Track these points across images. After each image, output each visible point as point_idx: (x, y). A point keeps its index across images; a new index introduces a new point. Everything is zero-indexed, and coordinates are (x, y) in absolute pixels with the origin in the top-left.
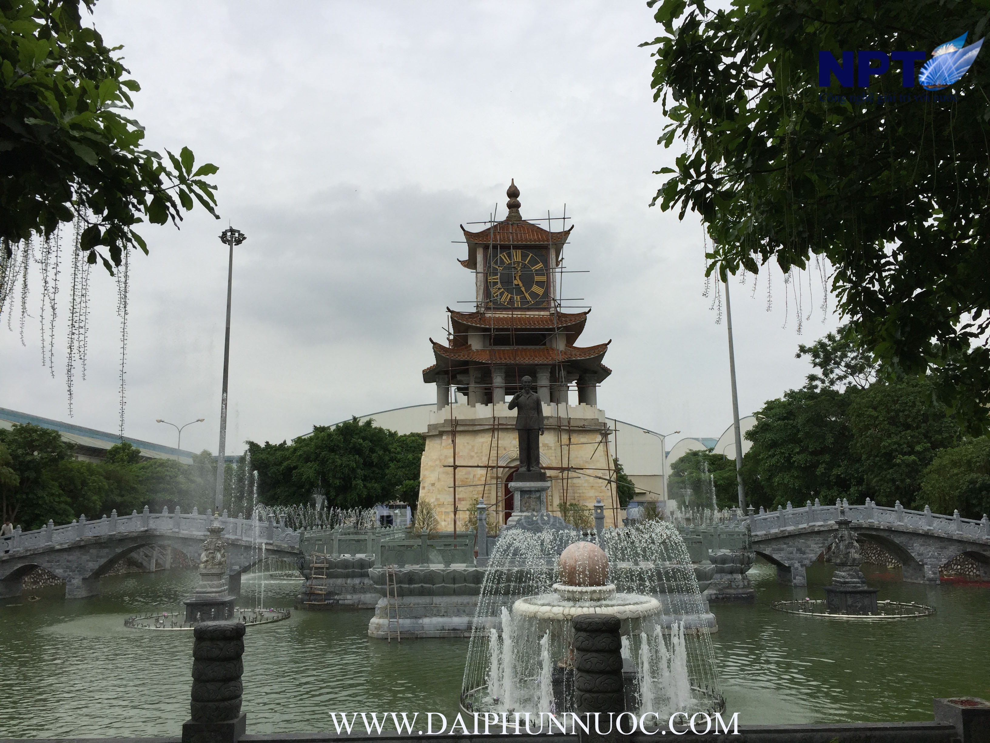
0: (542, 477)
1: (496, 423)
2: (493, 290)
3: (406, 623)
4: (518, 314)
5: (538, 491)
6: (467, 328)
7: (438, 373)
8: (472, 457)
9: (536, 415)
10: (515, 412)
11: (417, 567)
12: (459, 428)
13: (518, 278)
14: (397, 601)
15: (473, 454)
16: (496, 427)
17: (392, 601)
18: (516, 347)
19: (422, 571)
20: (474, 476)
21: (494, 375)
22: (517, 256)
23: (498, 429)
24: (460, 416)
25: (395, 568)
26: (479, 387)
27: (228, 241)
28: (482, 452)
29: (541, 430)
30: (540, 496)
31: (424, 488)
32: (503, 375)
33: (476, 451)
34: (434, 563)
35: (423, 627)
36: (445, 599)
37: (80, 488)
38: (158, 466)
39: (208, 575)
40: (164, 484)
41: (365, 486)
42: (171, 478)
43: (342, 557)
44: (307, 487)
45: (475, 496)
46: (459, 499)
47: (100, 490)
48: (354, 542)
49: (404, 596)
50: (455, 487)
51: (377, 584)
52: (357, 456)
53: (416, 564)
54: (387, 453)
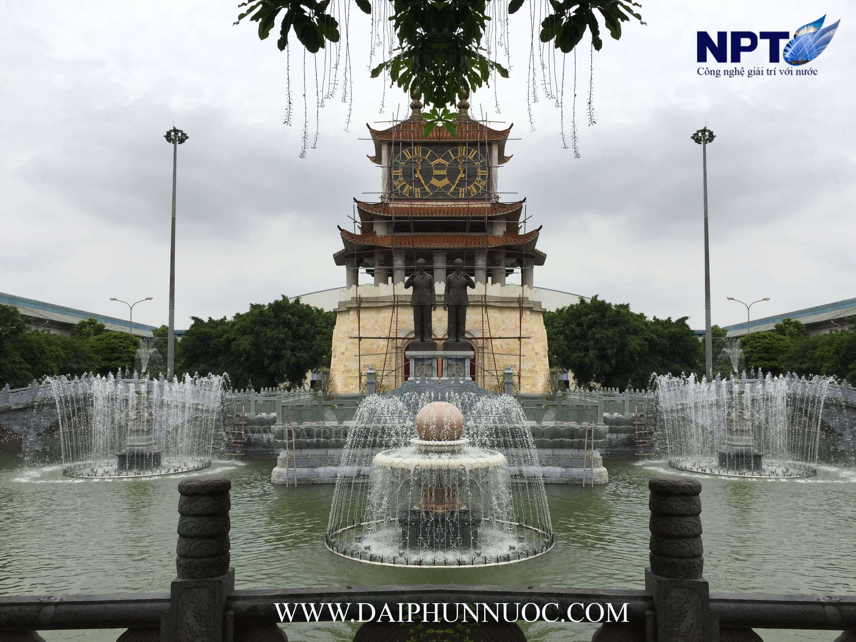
0: (433, 347)
1: (396, 300)
2: (395, 183)
3: (303, 471)
4: (417, 204)
5: (430, 359)
6: (373, 217)
7: (347, 257)
8: (376, 330)
9: (429, 293)
10: (410, 291)
11: (314, 424)
12: (363, 305)
13: (418, 172)
14: (295, 453)
15: (376, 327)
16: (396, 303)
17: (291, 453)
18: (413, 234)
19: (317, 427)
20: (378, 346)
21: (395, 258)
22: (418, 151)
23: (398, 306)
24: (363, 293)
25: (295, 424)
27: (172, 140)
28: (384, 325)
29: (433, 306)
30: (432, 364)
31: (335, 356)
32: (403, 258)
33: (379, 325)
34: (329, 421)
35: (318, 475)
36: (338, 451)
37: (39, 356)
38: (113, 338)
39: (138, 431)
40: (118, 353)
41: (295, 355)
42: (124, 348)
43: (259, 415)
44: (245, 356)
45: (379, 363)
46: (365, 366)
47: (57, 358)
48: (269, 403)
49: (301, 448)
50: (359, 356)
51: (278, 439)
52: (286, 329)
53: (313, 421)
54: (314, 327)
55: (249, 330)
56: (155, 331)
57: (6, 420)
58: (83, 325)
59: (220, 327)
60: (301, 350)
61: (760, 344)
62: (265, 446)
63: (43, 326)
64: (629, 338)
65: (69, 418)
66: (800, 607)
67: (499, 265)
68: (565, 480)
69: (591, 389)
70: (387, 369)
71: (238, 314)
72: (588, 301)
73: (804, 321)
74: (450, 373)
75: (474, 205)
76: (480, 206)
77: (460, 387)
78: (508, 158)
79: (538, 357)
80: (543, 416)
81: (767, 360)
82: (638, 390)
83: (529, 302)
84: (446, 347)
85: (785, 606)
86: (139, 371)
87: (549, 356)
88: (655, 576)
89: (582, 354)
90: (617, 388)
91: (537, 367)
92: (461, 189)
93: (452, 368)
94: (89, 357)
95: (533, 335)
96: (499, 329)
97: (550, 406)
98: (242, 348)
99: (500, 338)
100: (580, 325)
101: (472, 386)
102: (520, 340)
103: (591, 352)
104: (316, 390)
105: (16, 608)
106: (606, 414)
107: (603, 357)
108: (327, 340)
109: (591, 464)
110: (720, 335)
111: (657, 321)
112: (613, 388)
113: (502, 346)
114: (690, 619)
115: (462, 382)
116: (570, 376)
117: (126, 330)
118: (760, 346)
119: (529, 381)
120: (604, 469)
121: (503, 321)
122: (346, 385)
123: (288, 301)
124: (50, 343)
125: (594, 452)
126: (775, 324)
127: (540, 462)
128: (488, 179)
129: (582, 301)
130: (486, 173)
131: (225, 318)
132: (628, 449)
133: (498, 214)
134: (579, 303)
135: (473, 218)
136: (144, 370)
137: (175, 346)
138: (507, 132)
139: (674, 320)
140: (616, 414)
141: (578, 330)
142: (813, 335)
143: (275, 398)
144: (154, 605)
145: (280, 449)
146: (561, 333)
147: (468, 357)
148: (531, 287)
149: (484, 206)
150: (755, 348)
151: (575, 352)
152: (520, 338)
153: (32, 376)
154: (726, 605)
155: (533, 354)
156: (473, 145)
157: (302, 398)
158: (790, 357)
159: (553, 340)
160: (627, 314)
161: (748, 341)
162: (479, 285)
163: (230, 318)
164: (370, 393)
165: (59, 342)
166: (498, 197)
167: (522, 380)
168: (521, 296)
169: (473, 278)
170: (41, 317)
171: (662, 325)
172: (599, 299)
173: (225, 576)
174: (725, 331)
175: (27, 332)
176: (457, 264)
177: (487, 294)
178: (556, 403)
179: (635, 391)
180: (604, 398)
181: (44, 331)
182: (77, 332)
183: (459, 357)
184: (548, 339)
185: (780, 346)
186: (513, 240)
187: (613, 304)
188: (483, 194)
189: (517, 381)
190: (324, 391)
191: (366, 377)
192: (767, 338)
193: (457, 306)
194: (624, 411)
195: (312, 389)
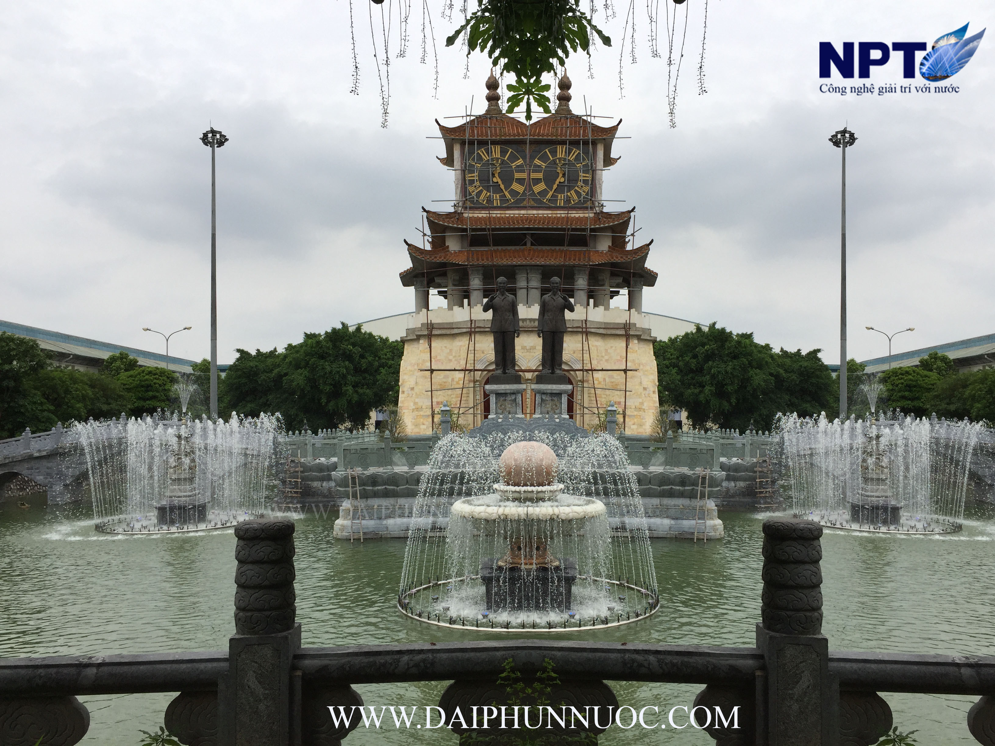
0: (517, 379)
1: (473, 326)
2: (470, 189)
3: (369, 524)
4: (496, 214)
5: (513, 393)
6: (445, 229)
7: (416, 276)
8: (450, 361)
9: (511, 317)
10: (489, 315)
11: (380, 470)
12: (435, 332)
13: (497, 175)
14: (361, 504)
15: (451, 357)
16: (473, 330)
17: (356, 503)
18: (492, 248)
19: (385, 473)
20: (453, 380)
21: (471, 277)
22: (496, 151)
23: (475, 332)
24: (435, 319)
25: (358, 470)
26: (459, 290)
27: (210, 143)
28: (459, 356)
29: (517, 332)
30: (515, 399)
31: (403, 392)
32: (481, 277)
33: (454, 354)
34: (398, 465)
35: (387, 528)
36: (410, 500)
37: (63, 396)
38: (147, 374)
39: (179, 479)
40: (153, 391)
41: (357, 392)
42: (160, 385)
43: (317, 461)
44: (299, 394)
45: (454, 400)
46: (438, 403)
47: (84, 398)
48: (328, 446)
49: (367, 498)
50: (432, 391)
51: (340, 486)
52: (347, 363)
53: (379, 467)
54: (377, 358)
55: (303, 364)
56: (195, 366)
57: (28, 469)
58: (113, 359)
59: (269, 361)
60: (363, 385)
61: (902, 381)
62: (325, 496)
63: (66, 362)
64: (751, 372)
65: (100, 465)
66: (932, 668)
67: (603, 285)
68: (674, 533)
69: (706, 431)
70: (464, 406)
71: (290, 345)
72: (706, 329)
73: (952, 355)
74: (545, 410)
75: (575, 214)
76: (582, 215)
77: (555, 425)
78: (616, 160)
79: (647, 392)
80: (650, 459)
81: (910, 399)
82: (760, 432)
83: (637, 329)
84: (540, 379)
85: (916, 667)
86: (180, 412)
87: (659, 392)
88: (767, 631)
89: (696, 391)
90: (737, 430)
91: (645, 404)
92: (559, 195)
93: (546, 404)
94: (120, 396)
95: (641, 367)
96: (601, 360)
97: (658, 448)
98: (295, 384)
99: (602, 370)
100: (695, 357)
101: (569, 425)
102: (625, 373)
103: (707, 389)
104: (382, 432)
105: (53, 671)
106: (723, 459)
107: (721, 393)
108: (393, 373)
109: (704, 514)
110: (856, 370)
111: (785, 353)
112: (733, 430)
113: (604, 379)
114: (806, 681)
115: (557, 420)
116: (683, 415)
117: (162, 365)
118: (902, 384)
119: (636, 420)
120: (720, 522)
121: (606, 350)
122: (416, 425)
123: (348, 329)
124: (74, 380)
125: (708, 502)
126: (919, 359)
127: (646, 513)
128: (592, 184)
129: (699, 329)
130: (589, 177)
131: (275, 350)
132: (747, 500)
133: (602, 226)
134: (694, 331)
135: (573, 230)
136: (184, 410)
137: (218, 383)
138: (614, 129)
139: (804, 353)
140: (734, 459)
141: (693, 364)
142: (964, 371)
143: (336, 441)
144: (209, 665)
145: (343, 499)
146: (675, 366)
147: (565, 392)
148: (639, 311)
149: (587, 215)
150: (897, 386)
151: (689, 388)
152: (625, 371)
153: (56, 419)
154: (848, 665)
155: (641, 390)
156: (575, 143)
157: (366, 440)
158: (937, 397)
159: (664, 373)
160: (751, 345)
161: (889, 378)
162: (579, 309)
163: (281, 350)
164: (445, 433)
165: (85, 379)
166: (602, 205)
167: (627, 419)
168: (628, 322)
169: (572, 300)
170: (64, 351)
171: (791, 357)
172: (718, 326)
173: (290, 631)
174: (862, 366)
175: (49, 368)
176: (553, 283)
177: (589, 319)
178: (665, 445)
179: (757, 433)
180: (722, 441)
181: (67, 366)
182: (107, 367)
183: (555, 392)
184: (659, 372)
185: (926, 383)
186: (619, 256)
187: (735, 333)
188: (585, 202)
189: (621, 420)
190: (391, 431)
191: (440, 416)
192: (911, 374)
193: (554, 332)
194: (744, 456)
195: (377, 431)
